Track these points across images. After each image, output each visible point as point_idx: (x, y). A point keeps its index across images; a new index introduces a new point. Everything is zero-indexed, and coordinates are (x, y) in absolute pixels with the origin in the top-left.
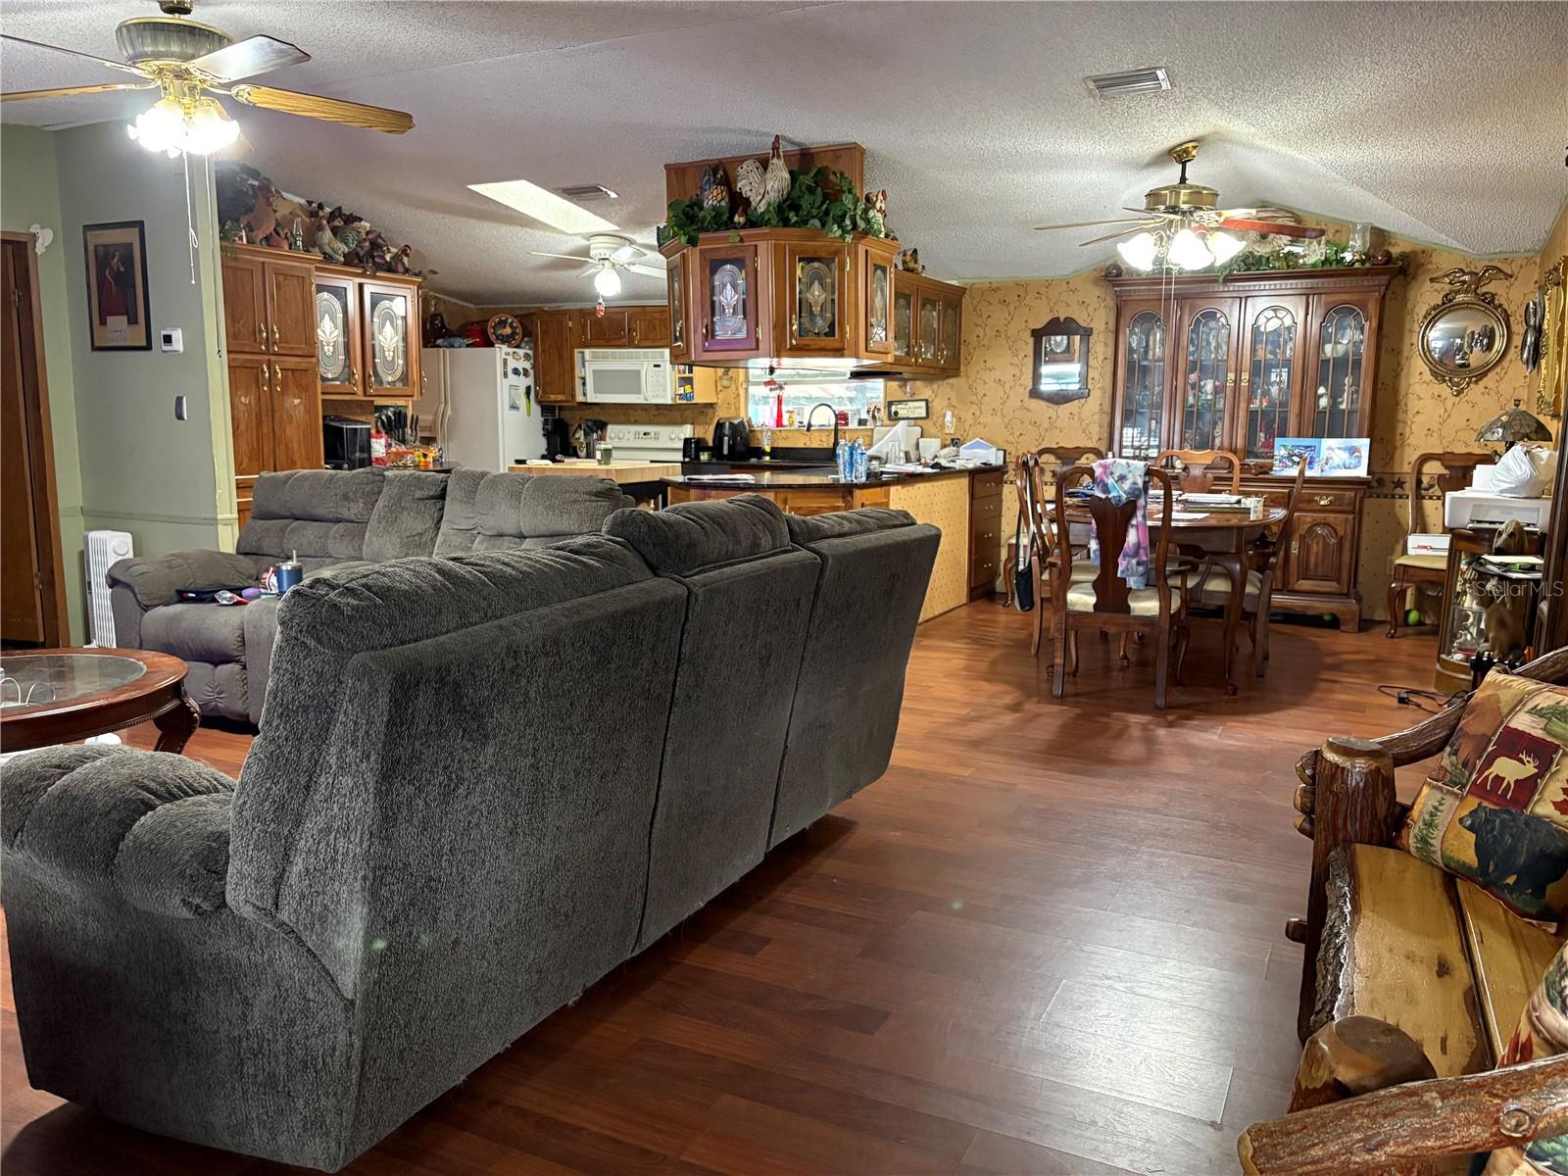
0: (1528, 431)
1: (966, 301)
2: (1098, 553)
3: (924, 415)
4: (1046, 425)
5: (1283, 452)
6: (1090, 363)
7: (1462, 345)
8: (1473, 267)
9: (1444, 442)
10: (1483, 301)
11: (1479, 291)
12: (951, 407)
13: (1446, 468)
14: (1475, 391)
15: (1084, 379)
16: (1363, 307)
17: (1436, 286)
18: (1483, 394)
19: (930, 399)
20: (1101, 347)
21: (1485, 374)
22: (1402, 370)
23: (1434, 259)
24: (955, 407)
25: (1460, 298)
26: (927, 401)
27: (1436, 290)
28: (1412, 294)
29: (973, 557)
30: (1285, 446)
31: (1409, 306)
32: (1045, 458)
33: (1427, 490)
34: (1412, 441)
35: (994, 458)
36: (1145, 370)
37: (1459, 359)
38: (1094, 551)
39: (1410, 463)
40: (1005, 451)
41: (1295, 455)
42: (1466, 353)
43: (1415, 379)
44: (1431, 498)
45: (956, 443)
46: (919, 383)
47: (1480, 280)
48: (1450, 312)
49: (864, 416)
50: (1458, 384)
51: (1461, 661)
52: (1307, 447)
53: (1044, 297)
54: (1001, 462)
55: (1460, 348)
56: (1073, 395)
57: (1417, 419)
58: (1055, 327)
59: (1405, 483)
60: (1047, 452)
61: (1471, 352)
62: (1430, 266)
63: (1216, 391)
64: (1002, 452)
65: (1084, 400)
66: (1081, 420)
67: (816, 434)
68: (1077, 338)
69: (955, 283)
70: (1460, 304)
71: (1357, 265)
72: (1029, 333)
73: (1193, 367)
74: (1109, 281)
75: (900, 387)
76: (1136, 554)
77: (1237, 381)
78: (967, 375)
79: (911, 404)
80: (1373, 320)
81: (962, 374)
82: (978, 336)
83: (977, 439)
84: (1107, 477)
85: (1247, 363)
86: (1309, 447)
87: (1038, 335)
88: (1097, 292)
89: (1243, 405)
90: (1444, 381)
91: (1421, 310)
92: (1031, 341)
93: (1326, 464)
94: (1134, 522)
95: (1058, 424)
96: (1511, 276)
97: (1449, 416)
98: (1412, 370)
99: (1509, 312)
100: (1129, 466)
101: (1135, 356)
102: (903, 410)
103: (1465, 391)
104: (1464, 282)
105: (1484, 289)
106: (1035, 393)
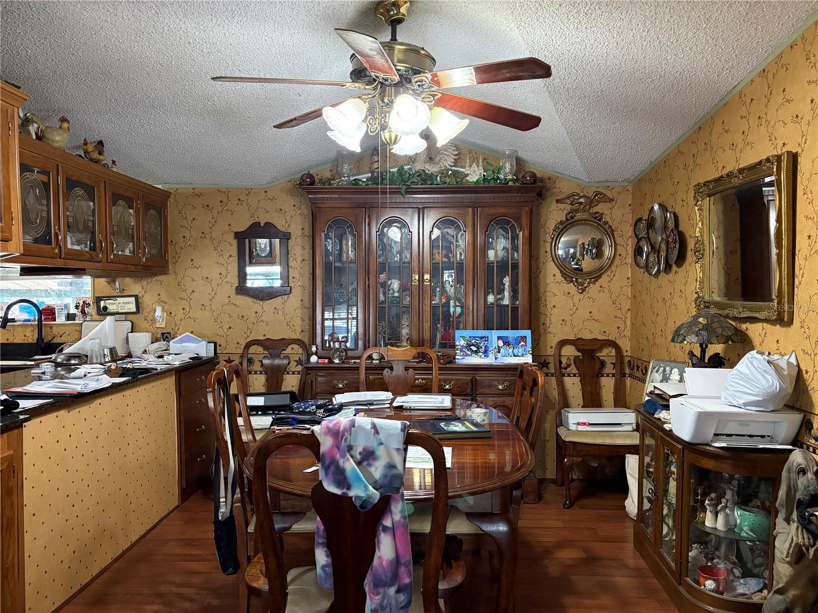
0: (730, 334)
1: (171, 203)
2: (330, 570)
3: (134, 310)
4: (253, 318)
5: (462, 343)
6: (290, 265)
7: (575, 253)
8: (585, 192)
9: (575, 330)
10: (595, 218)
11: (591, 211)
12: (163, 303)
13: (578, 350)
14: (593, 289)
15: (285, 277)
16: (518, 219)
17: (561, 206)
18: (600, 291)
19: (140, 295)
20: (299, 250)
21: (599, 277)
22: (540, 272)
23: (558, 184)
24: (165, 303)
25: (579, 216)
26: (136, 297)
27: (561, 209)
28: (543, 212)
29: (184, 457)
30: (463, 337)
31: (542, 222)
32: (253, 349)
33: (566, 369)
34: (552, 329)
35: (204, 350)
36: (340, 271)
37: (574, 265)
38: (323, 567)
39: (551, 347)
40: (215, 344)
41: (473, 345)
42: (579, 260)
43: (550, 279)
44: (569, 376)
45: (166, 337)
46: (128, 280)
47: (592, 201)
48: (572, 227)
49: (73, 311)
50: (582, 284)
51: (712, 591)
52: (482, 338)
53: (244, 204)
54: (212, 354)
55: (574, 256)
56: (276, 292)
57: (555, 311)
58: (258, 230)
59: (549, 363)
60: (253, 345)
61: (583, 259)
62: (555, 190)
63: (403, 288)
64: (213, 345)
65: (286, 296)
66: (285, 314)
67: (20, 329)
68: (277, 241)
69: (159, 186)
70: (578, 221)
71: (511, 183)
72: (232, 235)
73: (382, 268)
74: (304, 189)
75: (109, 283)
76: (395, 577)
77: (421, 279)
78: (175, 272)
79: (120, 300)
80: (526, 230)
81: (170, 271)
82: (184, 237)
83: (187, 333)
84: (343, 456)
85: (427, 265)
86: (483, 337)
87: (240, 237)
88: (292, 201)
89: (427, 302)
90: (572, 281)
91: (551, 224)
92: (235, 242)
93: (499, 352)
94: (388, 523)
95: (264, 318)
96: (613, 200)
97: (577, 309)
98: (548, 272)
99: (613, 227)
100: (377, 432)
101: (331, 258)
102: (112, 306)
103: (587, 289)
104: (581, 203)
105: (594, 210)
106: (242, 290)
